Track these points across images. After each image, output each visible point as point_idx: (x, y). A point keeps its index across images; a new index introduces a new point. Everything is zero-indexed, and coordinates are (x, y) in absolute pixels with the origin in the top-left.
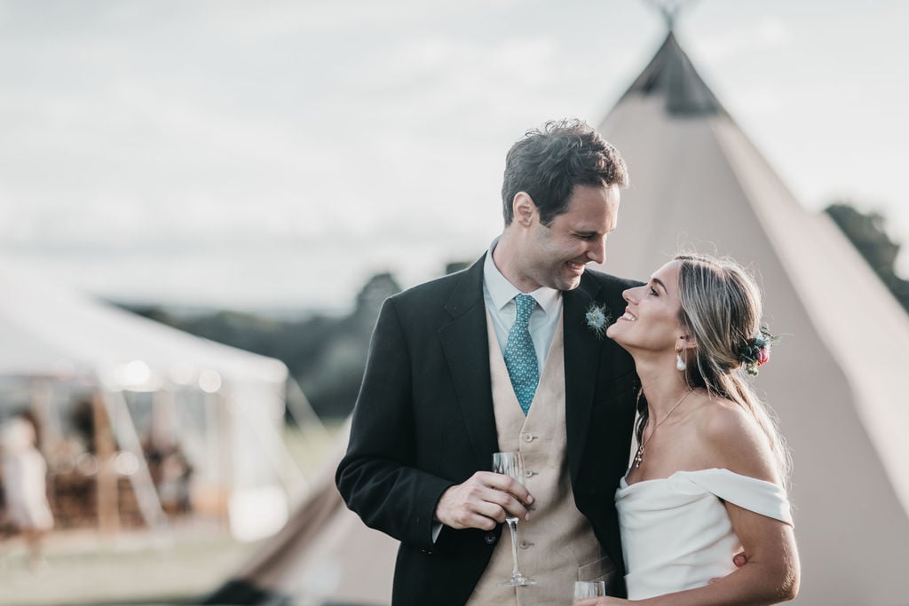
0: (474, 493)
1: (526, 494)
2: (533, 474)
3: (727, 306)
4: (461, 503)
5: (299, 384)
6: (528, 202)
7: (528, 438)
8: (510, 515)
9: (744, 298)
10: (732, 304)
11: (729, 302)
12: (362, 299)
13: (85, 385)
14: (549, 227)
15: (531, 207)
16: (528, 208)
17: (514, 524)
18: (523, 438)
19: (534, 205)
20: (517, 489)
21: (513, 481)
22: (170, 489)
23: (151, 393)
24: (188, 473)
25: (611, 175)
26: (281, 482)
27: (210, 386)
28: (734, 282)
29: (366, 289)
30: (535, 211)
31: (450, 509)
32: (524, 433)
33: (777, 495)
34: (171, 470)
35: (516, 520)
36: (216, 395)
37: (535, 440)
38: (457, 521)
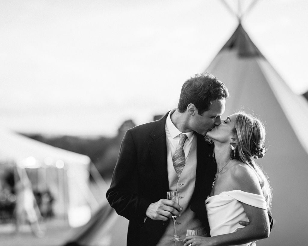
0: (160, 207)
1: (179, 207)
2: (182, 198)
3: (252, 131)
4: (155, 211)
5: (95, 165)
6: (193, 107)
7: (180, 185)
8: (174, 215)
9: (258, 130)
10: (253, 131)
11: (252, 130)
12: (120, 130)
13: (11, 166)
14: (202, 116)
15: (195, 109)
16: (194, 109)
17: (175, 217)
18: (178, 185)
19: (196, 108)
20: (176, 206)
21: (175, 203)
22: (45, 207)
23: (37, 169)
24: (52, 200)
25: (225, 95)
26: (88, 204)
27: (60, 166)
28: (256, 125)
29: (122, 126)
30: (196, 110)
31: (151, 213)
32: (179, 183)
33: (262, 199)
34: (45, 200)
35: (176, 216)
36: (62, 169)
37: (183, 185)
38: (153, 217)
